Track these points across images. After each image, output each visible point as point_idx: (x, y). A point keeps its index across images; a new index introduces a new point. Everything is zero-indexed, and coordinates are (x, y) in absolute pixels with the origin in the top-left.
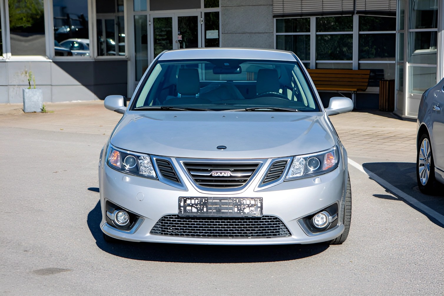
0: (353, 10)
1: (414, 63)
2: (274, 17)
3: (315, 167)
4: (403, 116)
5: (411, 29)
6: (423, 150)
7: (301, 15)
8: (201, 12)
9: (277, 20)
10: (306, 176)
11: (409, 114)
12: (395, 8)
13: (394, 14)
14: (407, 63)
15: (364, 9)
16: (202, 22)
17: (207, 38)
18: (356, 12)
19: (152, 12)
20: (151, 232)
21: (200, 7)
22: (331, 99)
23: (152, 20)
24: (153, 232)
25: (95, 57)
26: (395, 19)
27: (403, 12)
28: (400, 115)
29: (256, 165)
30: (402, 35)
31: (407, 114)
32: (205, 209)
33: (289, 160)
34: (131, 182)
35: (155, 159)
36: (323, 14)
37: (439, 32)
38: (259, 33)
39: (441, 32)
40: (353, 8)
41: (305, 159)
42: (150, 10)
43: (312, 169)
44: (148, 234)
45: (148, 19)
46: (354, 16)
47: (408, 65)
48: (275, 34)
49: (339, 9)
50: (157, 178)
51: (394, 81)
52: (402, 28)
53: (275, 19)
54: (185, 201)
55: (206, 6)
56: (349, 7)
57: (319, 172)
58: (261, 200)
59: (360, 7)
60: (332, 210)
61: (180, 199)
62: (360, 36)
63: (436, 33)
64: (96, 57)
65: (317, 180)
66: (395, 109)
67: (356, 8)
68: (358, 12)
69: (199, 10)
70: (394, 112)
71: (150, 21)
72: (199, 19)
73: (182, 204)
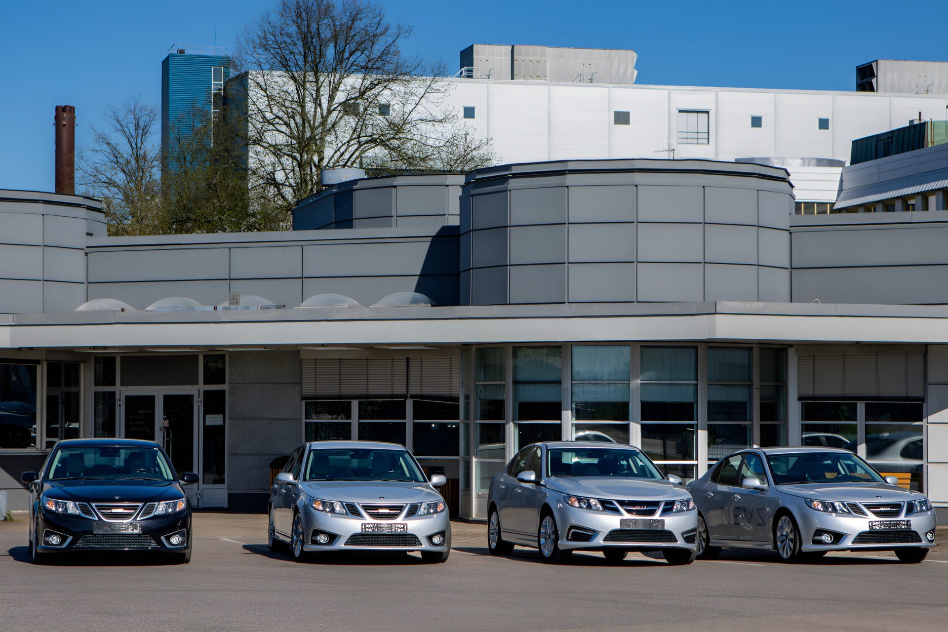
0: (405, 393)
1: (481, 458)
2: (303, 399)
3: (433, 510)
4: (471, 519)
5: (477, 420)
6: (492, 522)
7: (340, 397)
8: (199, 390)
9: (306, 402)
10: (429, 513)
11: (477, 516)
12: (458, 393)
13: (457, 400)
14: (474, 458)
15: (420, 393)
16: (200, 404)
17: (207, 424)
18: (409, 396)
19: (124, 388)
20: (345, 544)
21: (197, 384)
22: (432, 476)
23: (123, 399)
24: (346, 544)
25: (43, 449)
26: (458, 405)
27: (467, 397)
28: (467, 518)
29: (402, 507)
30: (467, 426)
31: (474, 516)
32: (376, 530)
33: (419, 505)
34: (331, 516)
35: (344, 504)
36: (368, 396)
37: (507, 424)
38: (282, 419)
39: (508, 425)
40: (405, 390)
41: (428, 504)
42: (121, 385)
43: (432, 511)
44: (343, 545)
45: (117, 397)
46: (407, 401)
47: (474, 460)
48: (304, 421)
49: (388, 391)
50: (347, 514)
51: (458, 480)
52: (467, 417)
53: (304, 402)
54: (365, 526)
55: (205, 383)
56: (400, 389)
57: (436, 512)
58: (406, 524)
59: (415, 390)
60: (442, 533)
61: (362, 525)
62: (414, 424)
63: (504, 425)
64: (45, 449)
65: (435, 516)
66: (460, 513)
67: (410, 391)
68: (412, 397)
69: (195, 387)
70: (459, 516)
71: (120, 401)
72: (196, 398)
73: (363, 527)
